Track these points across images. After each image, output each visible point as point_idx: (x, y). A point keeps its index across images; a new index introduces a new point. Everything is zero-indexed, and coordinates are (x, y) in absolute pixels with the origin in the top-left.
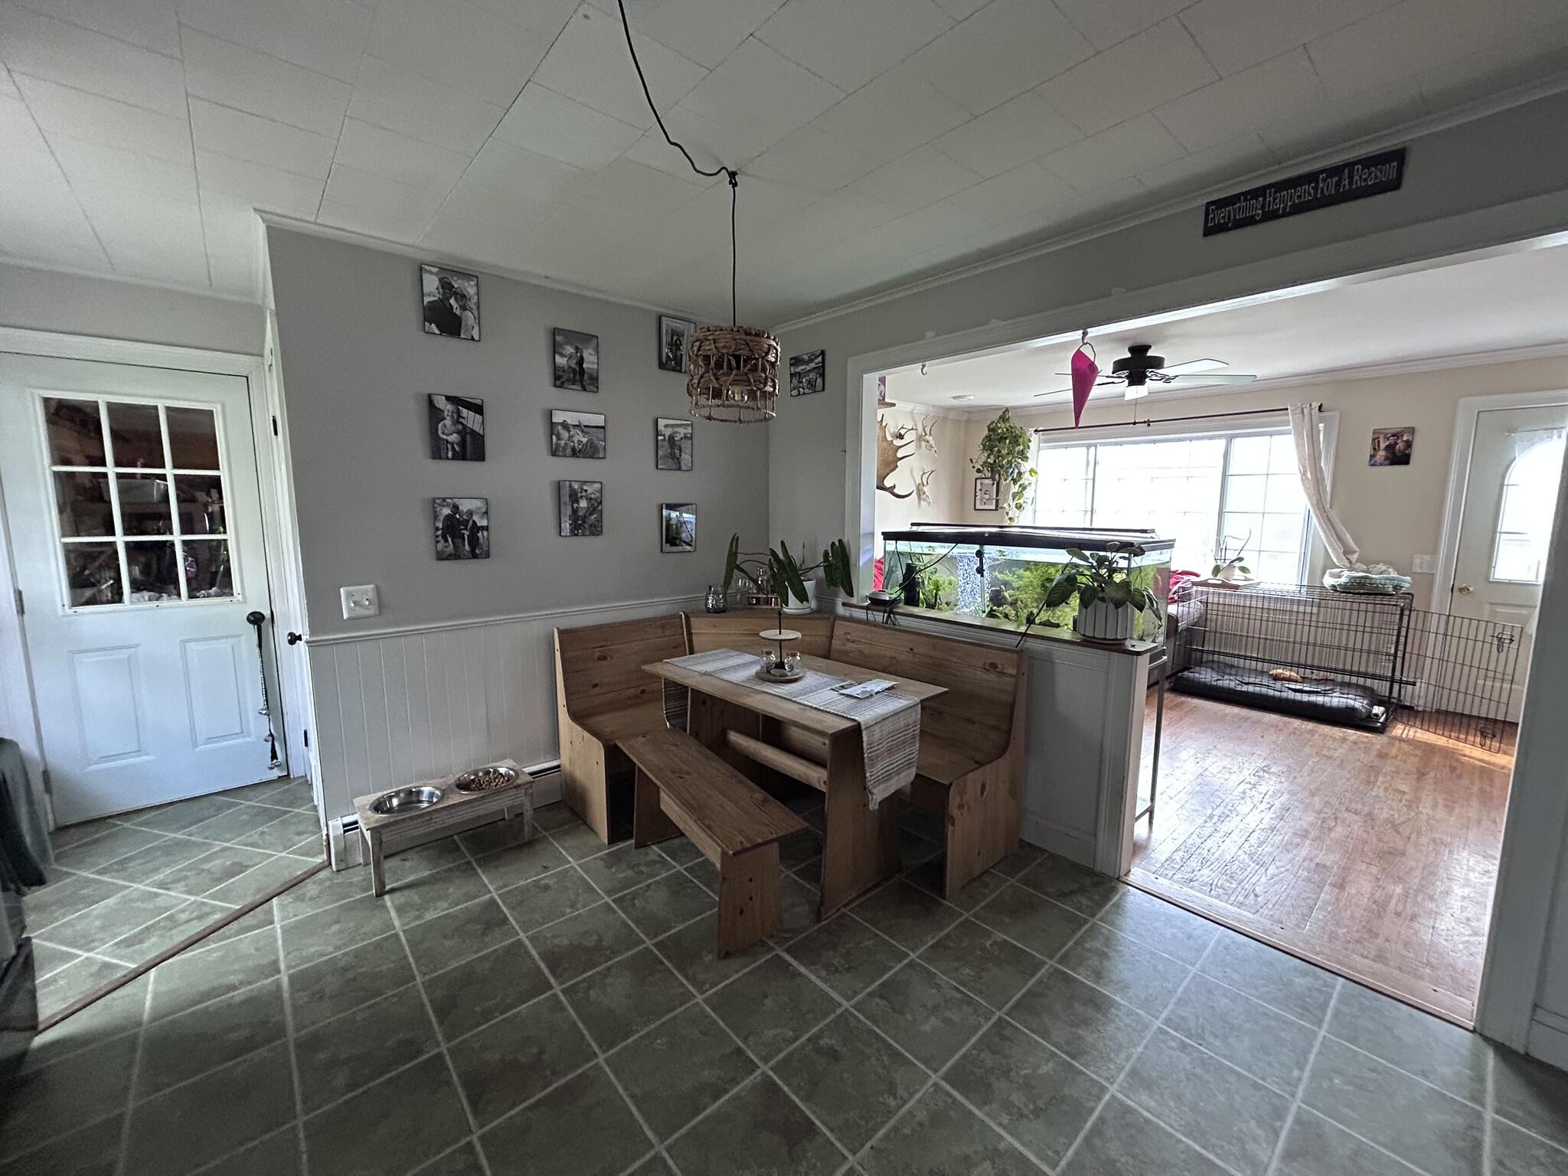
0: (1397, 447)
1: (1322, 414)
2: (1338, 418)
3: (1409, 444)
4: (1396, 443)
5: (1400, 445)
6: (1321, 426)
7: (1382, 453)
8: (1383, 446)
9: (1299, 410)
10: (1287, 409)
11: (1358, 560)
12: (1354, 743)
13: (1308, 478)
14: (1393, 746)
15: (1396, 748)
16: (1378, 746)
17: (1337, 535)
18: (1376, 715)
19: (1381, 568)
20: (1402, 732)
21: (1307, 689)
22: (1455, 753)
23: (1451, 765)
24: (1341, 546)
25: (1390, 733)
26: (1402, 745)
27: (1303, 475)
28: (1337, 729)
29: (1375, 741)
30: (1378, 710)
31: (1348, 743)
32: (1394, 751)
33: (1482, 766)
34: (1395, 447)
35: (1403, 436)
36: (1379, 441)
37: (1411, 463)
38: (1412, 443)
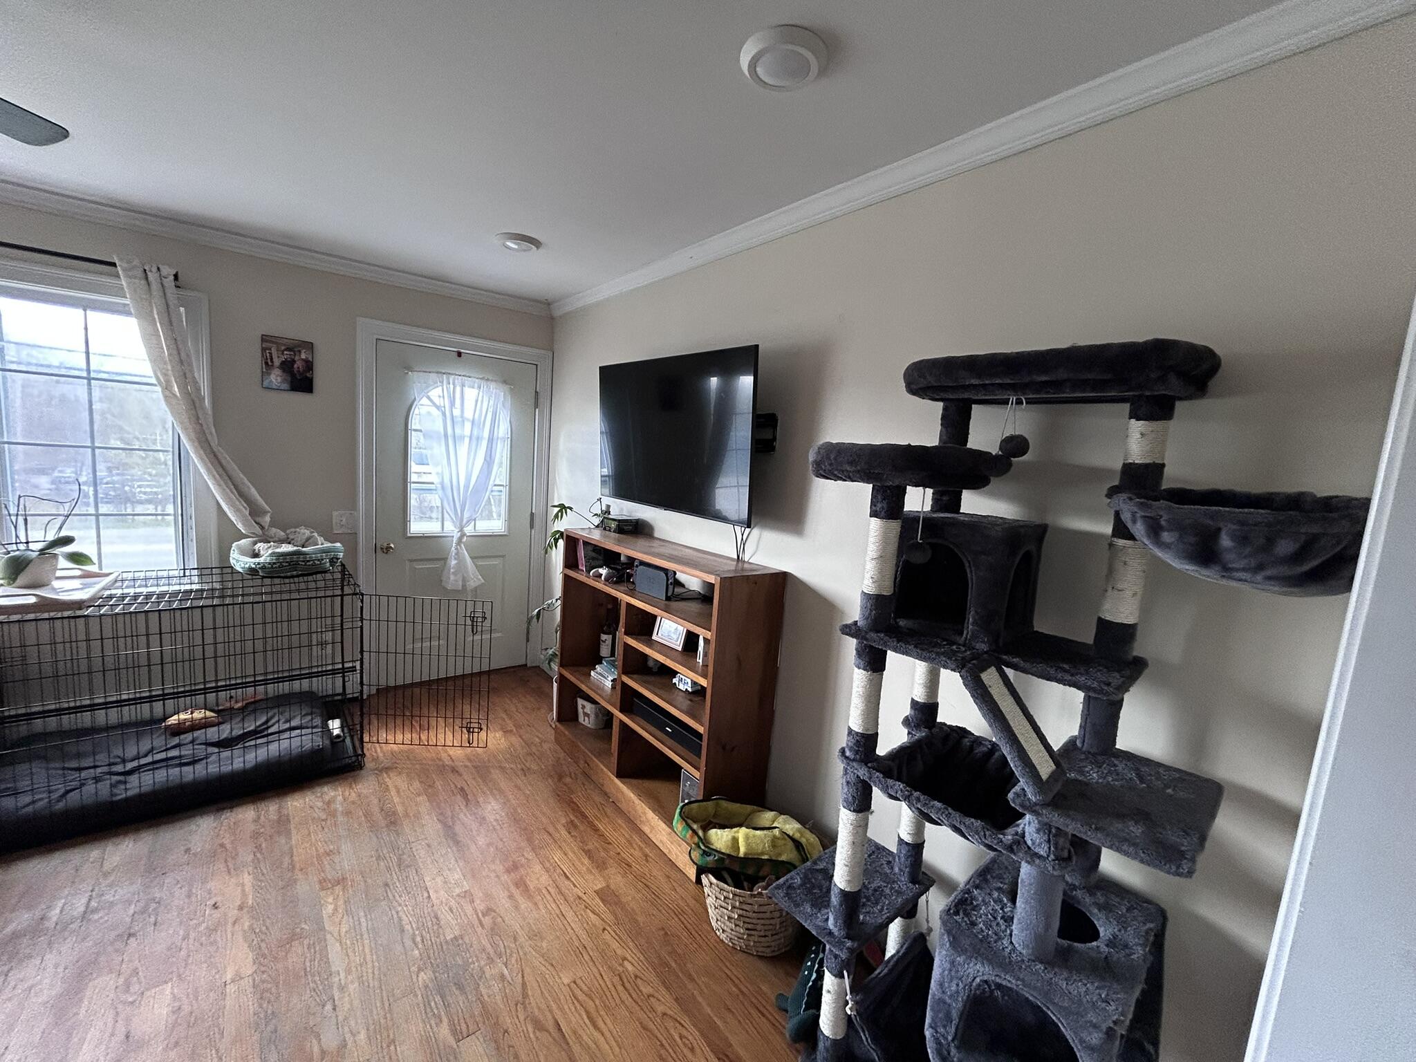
0: (296, 366)
1: (180, 291)
2: (206, 303)
3: (309, 366)
4: (294, 361)
5: (298, 365)
6: (182, 310)
7: (277, 372)
8: (277, 362)
10: (114, 264)
11: (272, 524)
12: (348, 813)
13: (175, 395)
14: (387, 789)
15: (393, 792)
16: (376, 801)
17: (236, 489)
18: (338, 736)
19: (304, 534)
20: (376, 752)
21: (237, 732)
22: (443, 761)
23: (456, 787)
24: (245, 505)
25: (369, 763)
26: (394, 781)
27: (167, 388)
28: (309, 793)
29: (365, 791)
30: (335, 726)
31: (340, 819)
32: (396, 800)
33: (475, 767)
34: (293, 366)
35: (300, 352)
36: (270, 353)
37: (314, 391)
38: (312, 362)
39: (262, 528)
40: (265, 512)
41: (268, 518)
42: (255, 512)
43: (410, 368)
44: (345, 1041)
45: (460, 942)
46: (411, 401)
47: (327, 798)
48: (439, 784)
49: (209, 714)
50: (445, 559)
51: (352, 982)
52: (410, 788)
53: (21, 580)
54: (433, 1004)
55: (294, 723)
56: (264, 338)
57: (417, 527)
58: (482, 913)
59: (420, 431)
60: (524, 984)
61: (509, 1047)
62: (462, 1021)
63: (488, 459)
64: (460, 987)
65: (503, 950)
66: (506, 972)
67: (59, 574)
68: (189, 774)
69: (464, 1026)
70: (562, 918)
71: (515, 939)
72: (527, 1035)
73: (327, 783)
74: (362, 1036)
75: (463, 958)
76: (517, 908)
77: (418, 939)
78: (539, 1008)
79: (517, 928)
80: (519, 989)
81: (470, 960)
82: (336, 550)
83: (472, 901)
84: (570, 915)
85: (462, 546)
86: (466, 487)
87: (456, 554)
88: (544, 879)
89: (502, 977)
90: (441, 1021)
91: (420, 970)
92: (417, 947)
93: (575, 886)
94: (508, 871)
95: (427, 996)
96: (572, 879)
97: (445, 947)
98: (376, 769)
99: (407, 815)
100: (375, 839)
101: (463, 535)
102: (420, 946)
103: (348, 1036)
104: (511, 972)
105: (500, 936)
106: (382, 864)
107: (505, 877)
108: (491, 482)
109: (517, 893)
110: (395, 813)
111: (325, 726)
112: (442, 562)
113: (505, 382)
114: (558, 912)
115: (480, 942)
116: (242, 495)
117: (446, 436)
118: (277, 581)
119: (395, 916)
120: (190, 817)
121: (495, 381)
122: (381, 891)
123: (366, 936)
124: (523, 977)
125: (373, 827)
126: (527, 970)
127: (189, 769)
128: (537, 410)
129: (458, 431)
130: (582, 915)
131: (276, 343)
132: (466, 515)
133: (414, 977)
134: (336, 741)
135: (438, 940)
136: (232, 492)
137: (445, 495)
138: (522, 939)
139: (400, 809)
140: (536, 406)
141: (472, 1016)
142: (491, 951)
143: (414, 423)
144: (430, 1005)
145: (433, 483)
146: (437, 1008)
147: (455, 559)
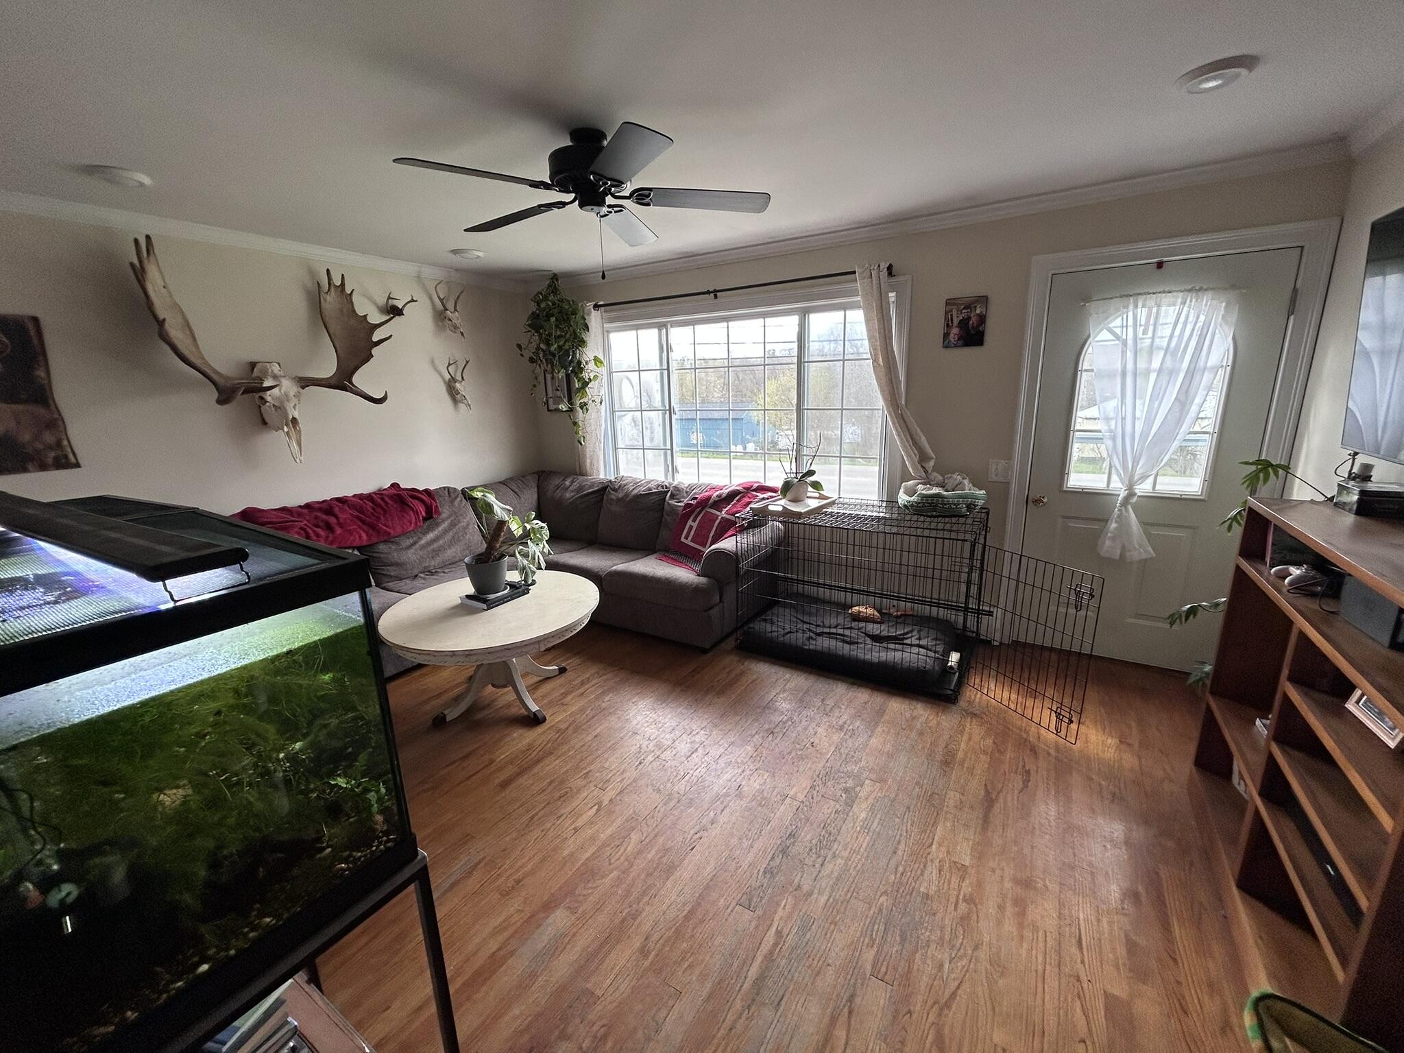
0: (971, 322)
1: (893, 280)
2: (909, 285)
3: (982, 319)
4: (969, 318)
5: (974, 320)
6: (892, 295)
7: (955, 331)
8: (956, 322)
9: (867, 272)
10: (854, 272)
11: (934, 469)
12: (921, 734)
13: (879, 365)
14: (962, 732)
15: (965, 737)
16: (946, 737)
17: (912, 439)
18: (951, 667)
19: (956, 479)
20: (975, 696)
21: (885, 633)
22: (1029, 736)
23: (1024, 766)
24: (916, 452)
25: (962, 703)
26: (974, 729)
27: (875, 361)
28: (907, 702)
29: (944, 724)
30: (955, 657)
31: (913, 735)
32: (963, 746)
33: (1057, 758)
34: (968, 323)
35: (976, 307)
36: (951, 315)
37: (986, 343)
38: (985, 316)
39: (926, 472)
40: (932, 458)
41: (932, 463)
42: (923, 458)
43: (1087, 299)
44: (813, 892)
45: (929, 902)
46: (1085, 337)
47: (915, 713)
48: (1009, 755)
49: (876, 613)
50: (1106, 521)
51: (842, 858)
52: (982, 743)
53: (789, 495)
54: (876, 927)
55: (923, 642)
56: (949, 302)
57: (1078, 479)
58: (964, 896)
59: (1092, 370)
60: (954, 995)
61: (904, 1028)
62: (885, 963)
63: (1182, 398)
64: (903, 939)
65: (958, 945)
66: (946, 966)
67: (809, 494)
68: (846, 650)
69: (884, 969)
70: (1040, 980)
71: (976, 948)
72: (924, 1038)
73: (922, 701)
74: (823, 899)
75: (921, 917)
76: (999, 923)
77: (901, 869)
78: (951, 1031)
79: (986, 938)
80: (947, 995)
81: (925, 925)
82: (977, 497)
83: (963, 879)
84: (1052, 983)
85: (1129, 507)
86: (1144, 435)
87: (1118, 517)
88: (1051, 923)
89: (941, 966)
90: (872, 946)
91: (885, 893)
92: (896, 874)
93: (1083, 962)
94: (1016, 881)
95: (876, 918)
96: (1085, 953)
97: (914, 894)
98: (965, 710)
99: (962, 763)
100: (925, 767)
101: (1131, 494)
102: (898, 876)
103: (816, 891)
104: (951, 971)
105: (964, 931)
106: (917, 790)
107: (1008, 885)
108: (1184, 428)
109: (1010, 910)
110: (954, 756)
111: (946, 654)
112: (1104, 523)
113: (1233, 287)
114: (1040, 968)
115: (943, 919)
116: (915, 443)
117: (1124, 374)
118: (922, 519)
119: (898, 836)
120: (834, 679)
121: (1213, 289)
122: (902, 809)
123: (871, 834)
124: (958, 988)
125: (930, 756)
126: (966, 986)
127: (847, 647)
128: (1292, 318)
129: (1142, 365)
130: (1066, 999)
131: (954, 304)
132: (1139, 471)
133: (879, 893)
134: (946, 671)
135: (913, 884)
136: (908, 442)
137: (1115, 446)
138: (983, 954)
139: (960, 755)
140: (1291, 311)
141: (896, 969)
142: (947, 937)
143: (1085, 363)
144: (873, 926)
145: (1100, 431)
146: (876, 934)
147: (1116, 522)
